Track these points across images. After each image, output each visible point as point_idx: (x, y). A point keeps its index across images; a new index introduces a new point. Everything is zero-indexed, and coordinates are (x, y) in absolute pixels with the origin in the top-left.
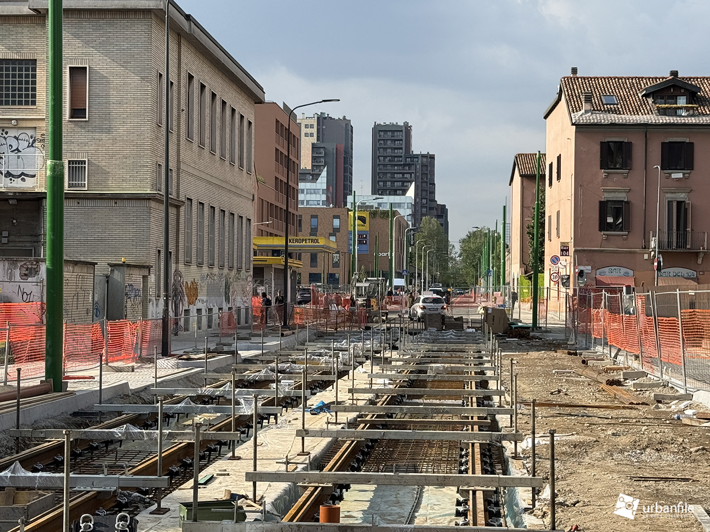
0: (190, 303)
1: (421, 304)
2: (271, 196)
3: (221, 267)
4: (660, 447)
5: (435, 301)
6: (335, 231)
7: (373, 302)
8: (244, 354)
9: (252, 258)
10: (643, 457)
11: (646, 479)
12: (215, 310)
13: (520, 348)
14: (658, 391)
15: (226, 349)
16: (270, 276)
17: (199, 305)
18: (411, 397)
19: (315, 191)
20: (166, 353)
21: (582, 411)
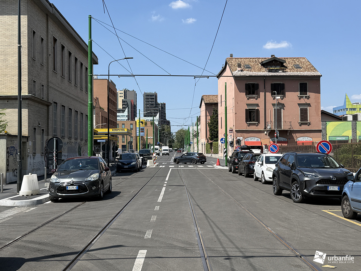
3: (76, 139)
19: (124, 116)
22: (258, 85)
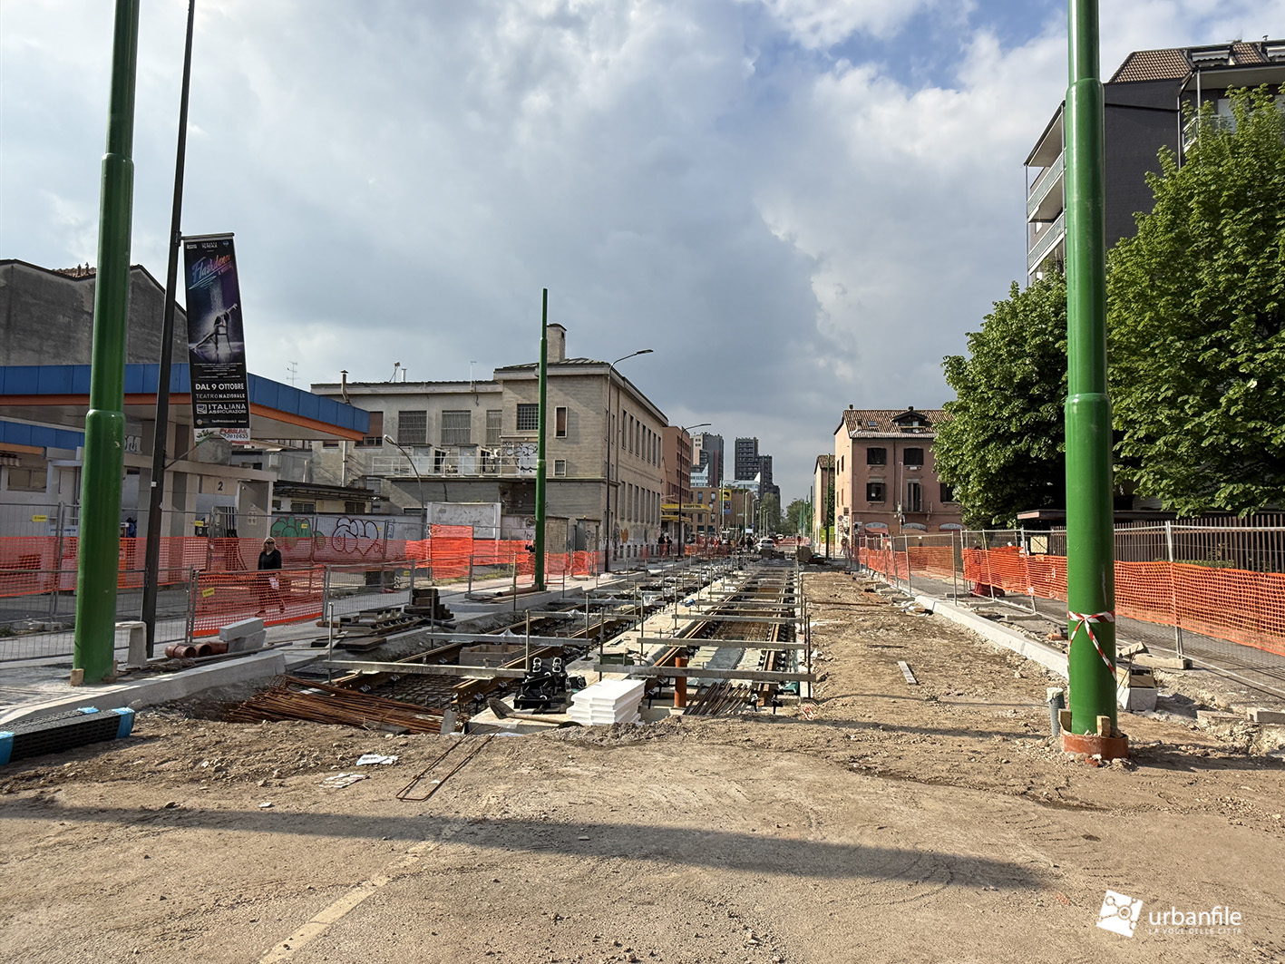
0: (624, 542)
1: (760, 544)
2: (675, 481)
3: (642, 521)
4: (889, 628)
5: (769, 542)
6: (713, 501)
7: (732, 542)
8: (652, 572)
9: (661, 515)
10: (878, 634)
11: (877, 646)
12: (639, 546)
13: (817, 570)
14: (895, 595)
15: (642, 568)
16: (672, 527)
17: (629, 543)
18: (746, 597)
19: (702, 478)
20: (607, 571)
21: (847, 607)
22: (885, 449)
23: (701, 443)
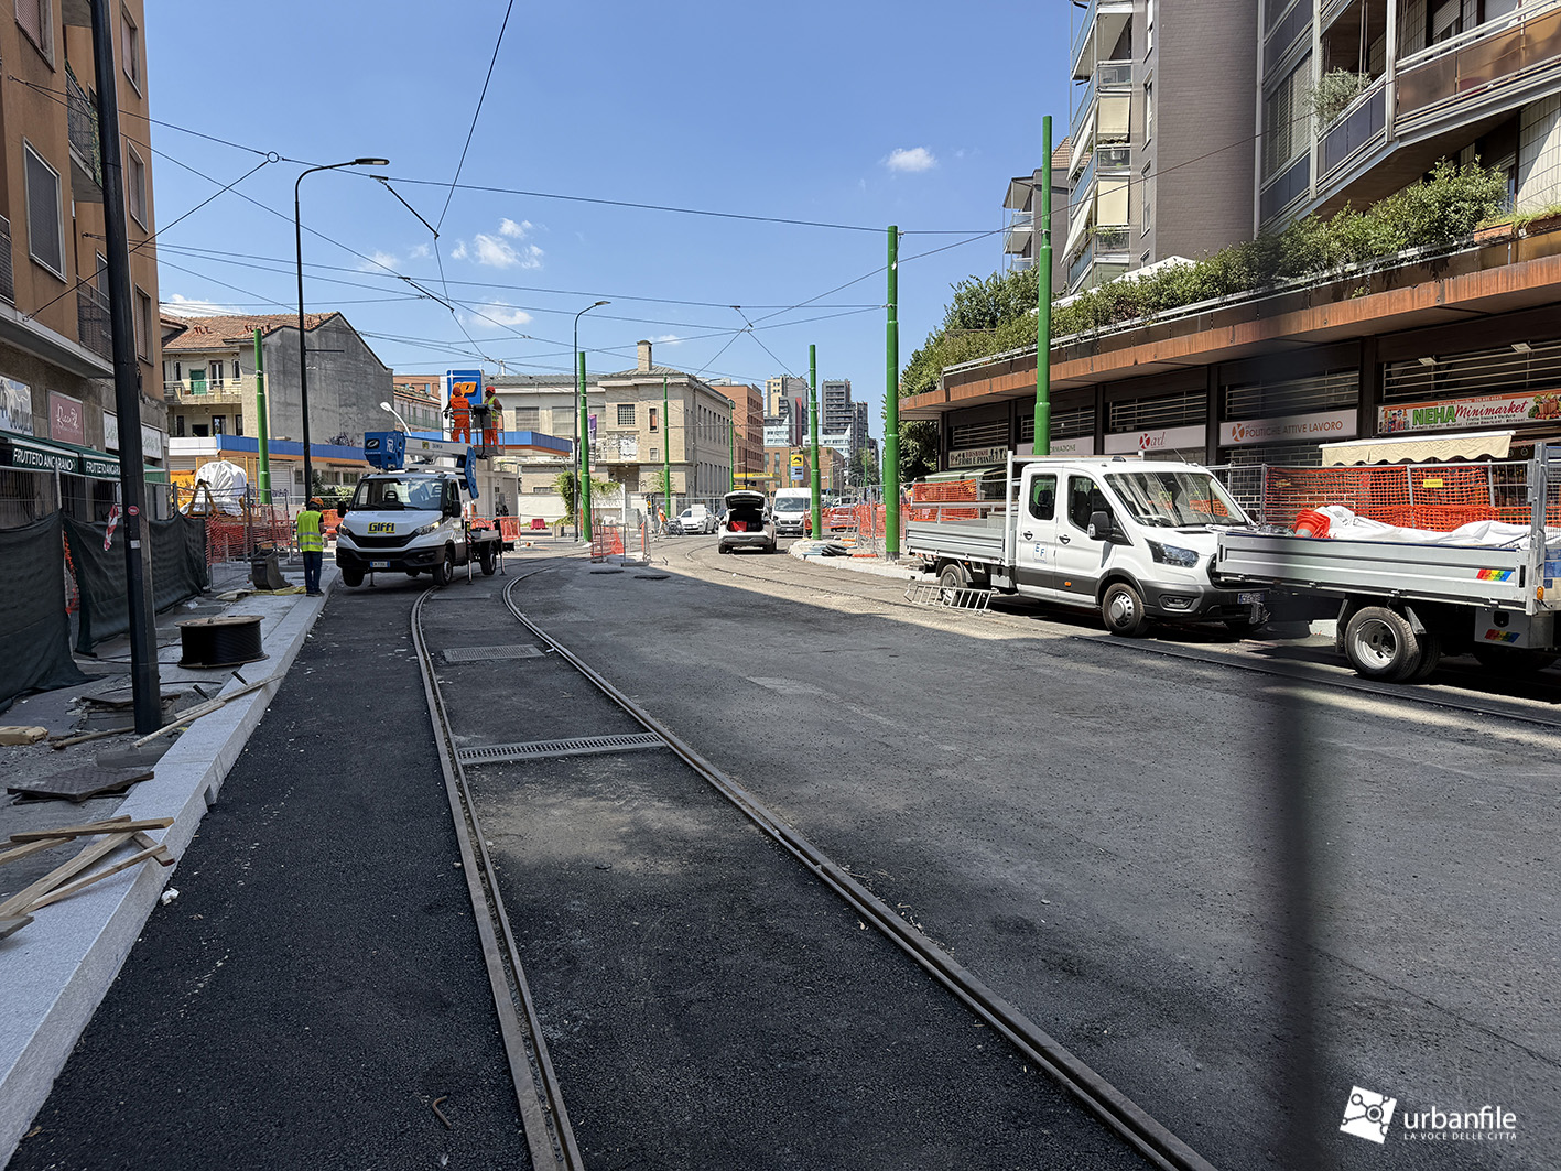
19: (782, 433)
23: (780, 388)
